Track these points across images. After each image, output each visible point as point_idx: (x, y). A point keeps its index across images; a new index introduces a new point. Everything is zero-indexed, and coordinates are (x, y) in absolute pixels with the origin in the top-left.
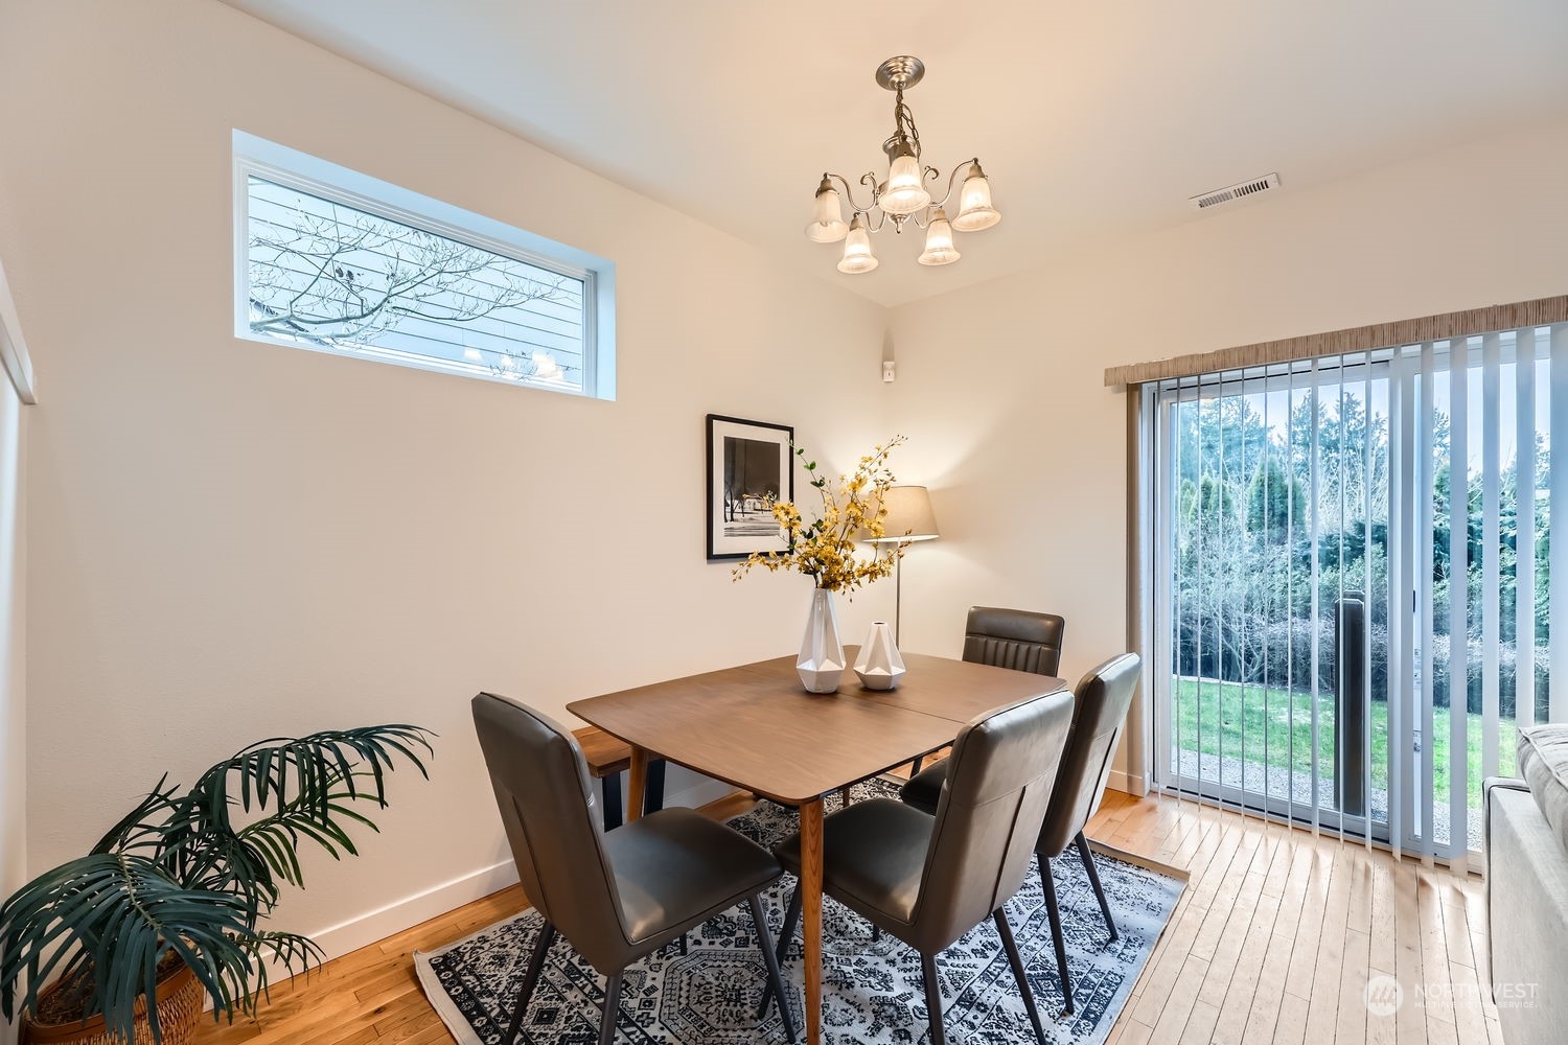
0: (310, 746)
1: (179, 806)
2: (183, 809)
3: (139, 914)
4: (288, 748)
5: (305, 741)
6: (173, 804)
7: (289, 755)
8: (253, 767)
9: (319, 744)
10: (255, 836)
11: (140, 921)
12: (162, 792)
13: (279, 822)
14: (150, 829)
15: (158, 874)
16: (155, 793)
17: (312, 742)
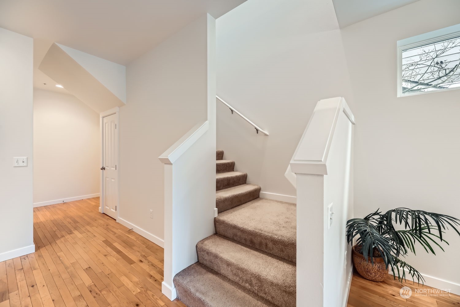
0: (416, 213)
1: (381, 216)
2: (382, 217)
3: (370, 235)
4: (409, 211)
5: (414, 211)
6: (380, 215)
7: (409, 213)
8: (399, 213)
9: (419, 213)
10: (401, 233)
11: (370, 236)
12: (378, 212)
13: (408, 233)
14: (374, 219)
15: (375, 229)
16: (377, 212)
17: (417, 212)
